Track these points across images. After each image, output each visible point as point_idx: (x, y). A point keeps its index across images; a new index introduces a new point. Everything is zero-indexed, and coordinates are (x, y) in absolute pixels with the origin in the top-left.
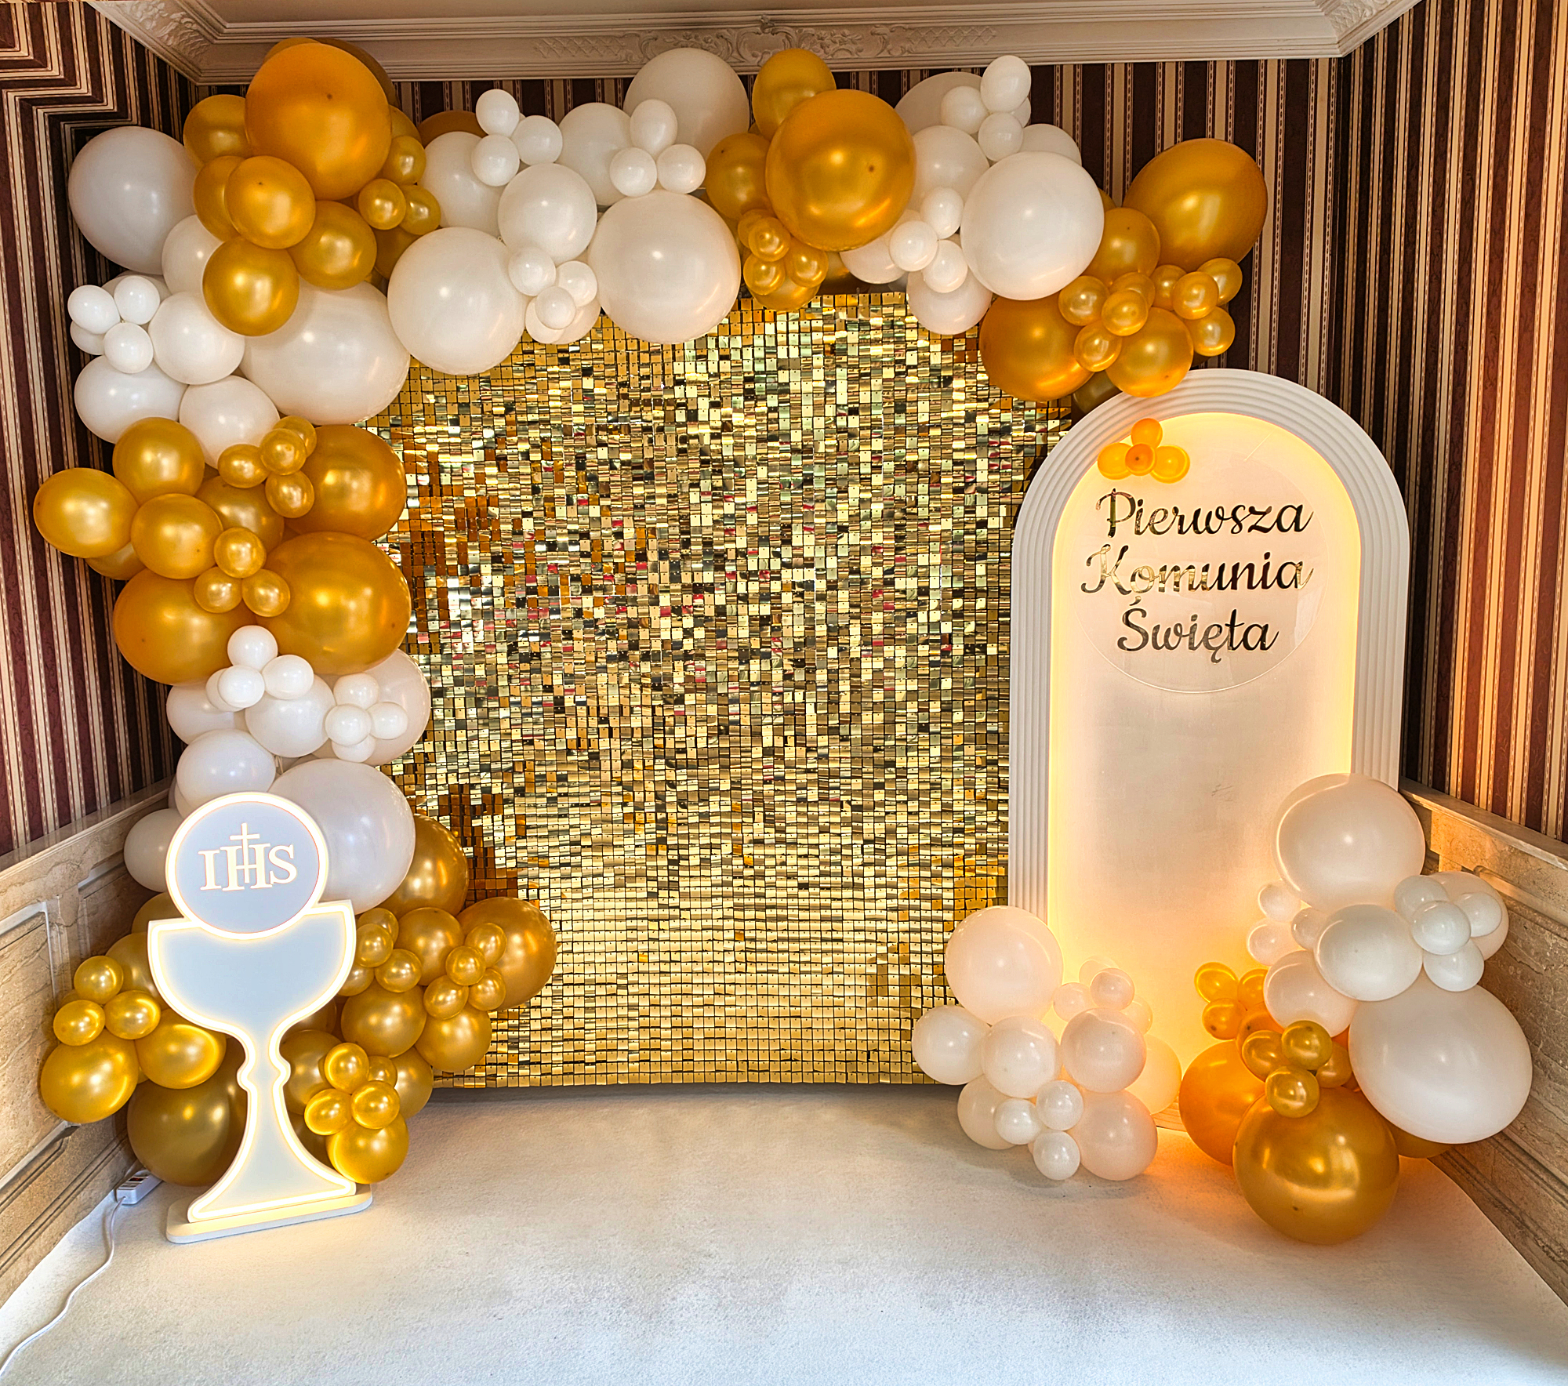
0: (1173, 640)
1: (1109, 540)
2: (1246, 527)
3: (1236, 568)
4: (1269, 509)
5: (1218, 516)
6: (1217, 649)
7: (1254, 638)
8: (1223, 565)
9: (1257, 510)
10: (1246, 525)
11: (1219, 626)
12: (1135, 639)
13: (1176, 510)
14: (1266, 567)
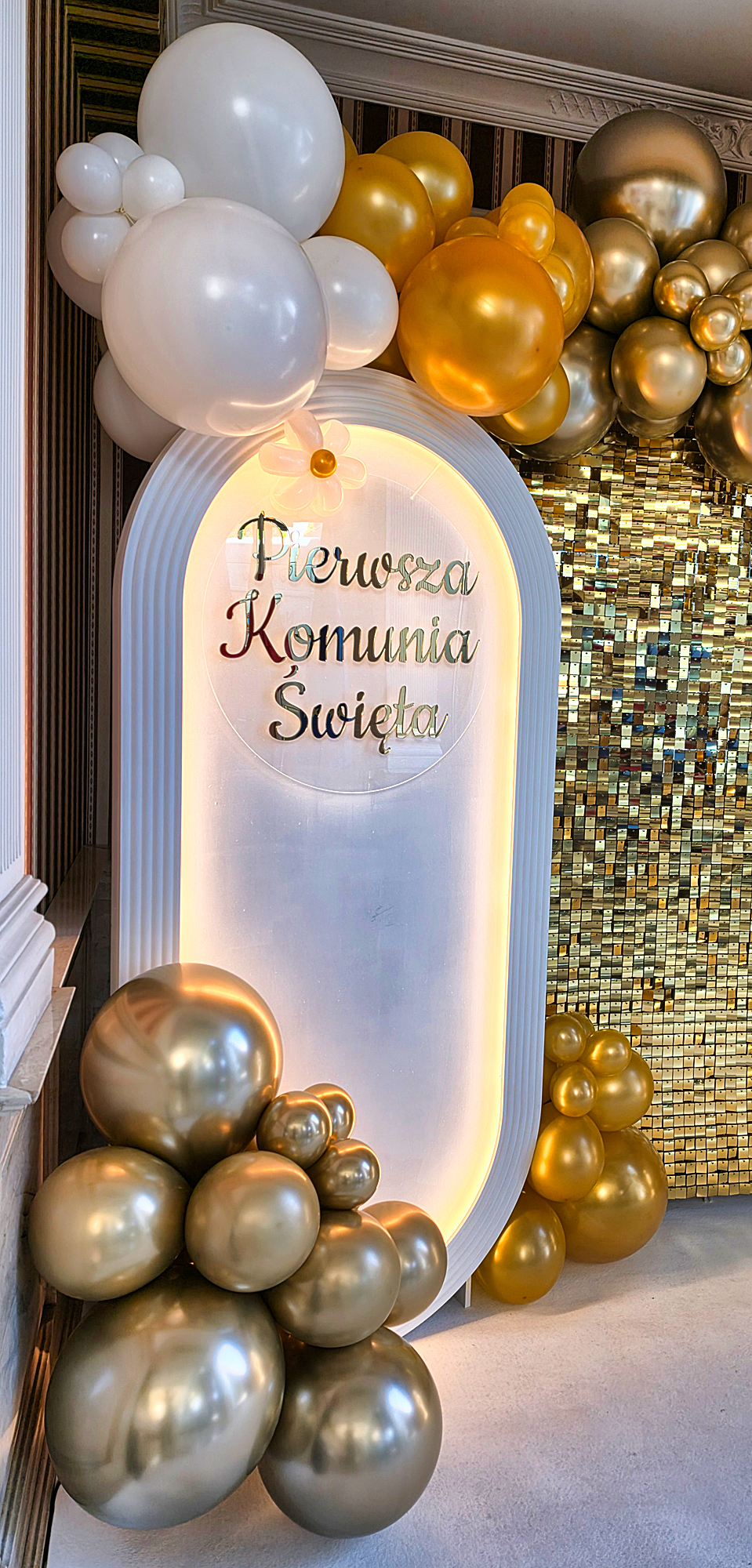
0: (336, 725)
1: (256, 585)
2: (413, 585)
3: (403, 634)
4: (438, 563)
5: (385, 566)
6: (385, 736)
8: (390, 629)
9: (426, 562)
10: (415, 580)
11: (386, 706)
12: (290, 724)
13: (338, 552)
14: (436, 633)
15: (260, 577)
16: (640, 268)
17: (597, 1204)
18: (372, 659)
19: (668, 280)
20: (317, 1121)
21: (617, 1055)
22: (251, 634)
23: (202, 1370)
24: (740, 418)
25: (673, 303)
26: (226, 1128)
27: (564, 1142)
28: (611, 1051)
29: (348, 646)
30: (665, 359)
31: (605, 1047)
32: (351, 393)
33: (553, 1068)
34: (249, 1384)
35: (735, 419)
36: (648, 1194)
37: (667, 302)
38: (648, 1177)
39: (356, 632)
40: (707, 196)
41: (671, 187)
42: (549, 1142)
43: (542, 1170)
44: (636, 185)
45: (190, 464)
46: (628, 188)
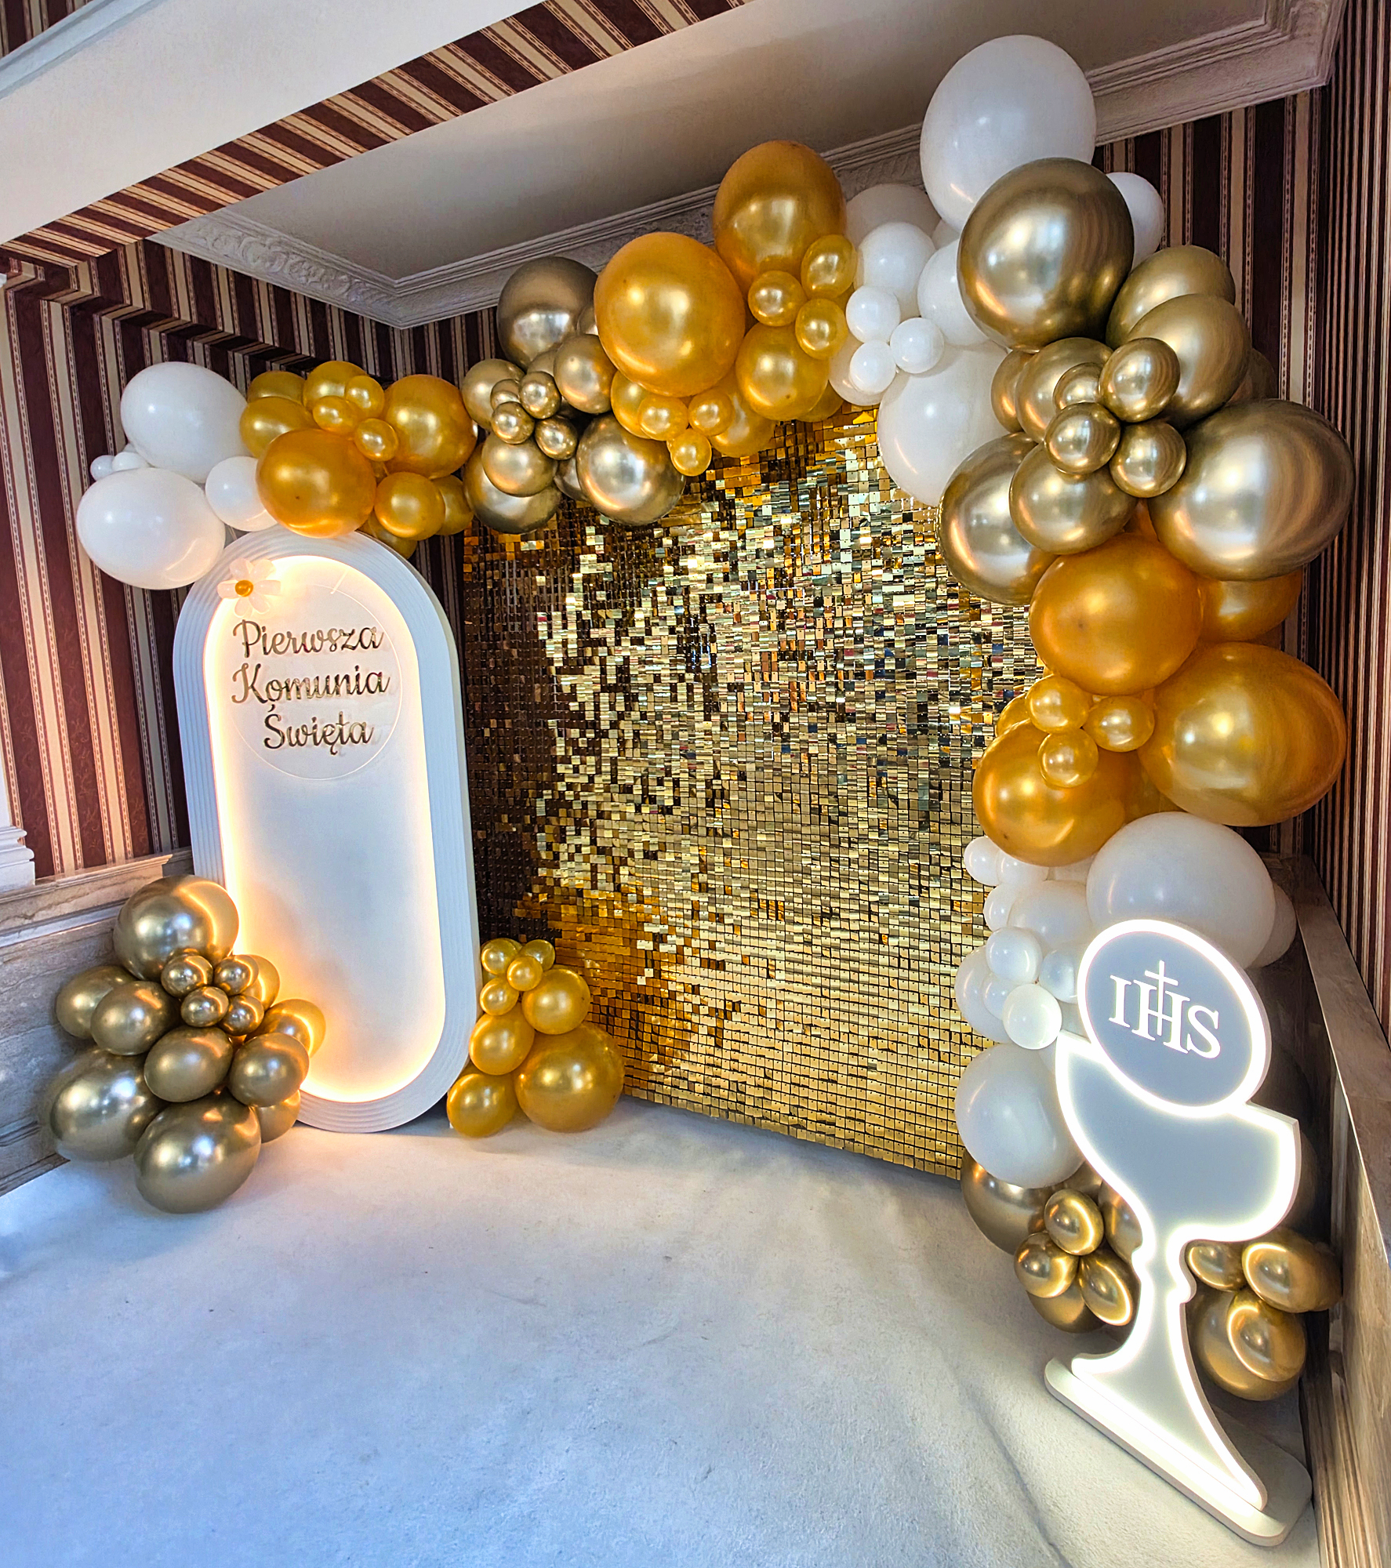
0: (302, 738)
1: (247, 660)
2: (339, 646)
3: (337, 678)
4: (353, 632)
5: (319, 638)
6: (333, 744)
7: (357, 732)
8: (328, 677)
9: (345, 632)
12: (276, 740)
13: (289, 634)
14: (358, 677)
15: (247, 656)
18: (318, 696)
22: (247, 688)
29: (303, 690)
32: (281, 539)
39: (307, 680)
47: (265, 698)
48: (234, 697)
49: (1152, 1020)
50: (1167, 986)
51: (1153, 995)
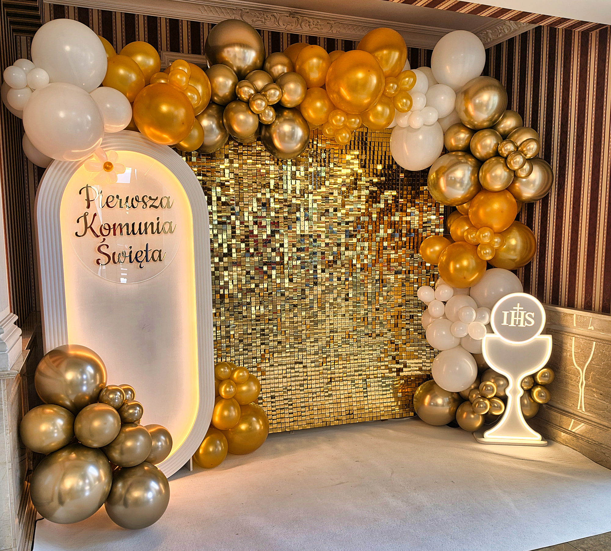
0: (122, 259)
1: (87, 210)
2: (148, 206)
3: (146, 224)
4: (157, 198)
5: (136, 200)
6: (141, 262)
7: (156, 255)
8: (141, 223)
9: (152, 198)
10: (149, 204)
11: (141, 251)
12: (104, 259)
13: (118, 197)
14: (158, 224)
15: (88, 207)
16: (230, 83)
17: (241, 432)
18: (134, 234)
19: (240, 88)
20: (119, 394)
21: (243, 376)
22: (86, 228)
23: (82, 473)
24: (276, 135)
25: (243, 96)
26: (87, 398)
27: (224, 408)
28: (241, 374)
29: (125, 230)
30: (242, 117)
31: (239, 373)
32: (119, 139)
33: (219, 381)
34: (99, 479)
35: (274, 136)
36: (260, 427)
37: (240, 96)
38: (261, 422)
39: (127, 225)
40: (256, 52)
41: (242, 50)
42: (219, 408)
43: (217, 419)
44: (229, 49)
45: (59, 170)
46: (226, 50)
47: (99, 233)
48: (76, 233)
49: (515, 321)
50: (520, 310)
51: (516, 313)
